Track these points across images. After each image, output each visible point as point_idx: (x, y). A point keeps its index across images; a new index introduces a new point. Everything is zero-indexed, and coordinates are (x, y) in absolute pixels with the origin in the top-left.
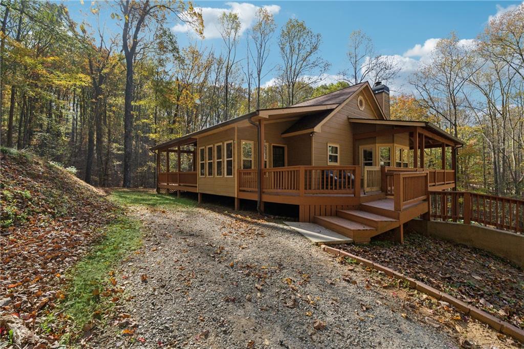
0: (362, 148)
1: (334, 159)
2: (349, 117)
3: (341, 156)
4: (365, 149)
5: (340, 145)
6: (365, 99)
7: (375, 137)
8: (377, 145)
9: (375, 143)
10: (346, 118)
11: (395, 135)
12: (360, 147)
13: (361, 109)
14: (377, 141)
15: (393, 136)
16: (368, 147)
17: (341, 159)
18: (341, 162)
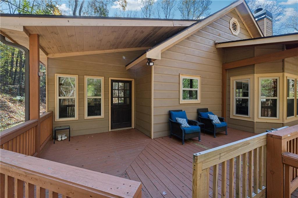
0: (233, 81)
1: (192, 95)
2: (216, 42)
3: (202, 91)
4: (238, 81)
5: (202, 78)
6: (240, 22)
7: (254, 65)
8: (256, 75)
9: (254, 73)
10: (212, 43)
11: (286, 59)
12: (231, 78)
13: (234, 33)
14: (256, 70)
15: (283, 61)
16: (242, 79)
17: (202, 95)
18: (202, 97)
